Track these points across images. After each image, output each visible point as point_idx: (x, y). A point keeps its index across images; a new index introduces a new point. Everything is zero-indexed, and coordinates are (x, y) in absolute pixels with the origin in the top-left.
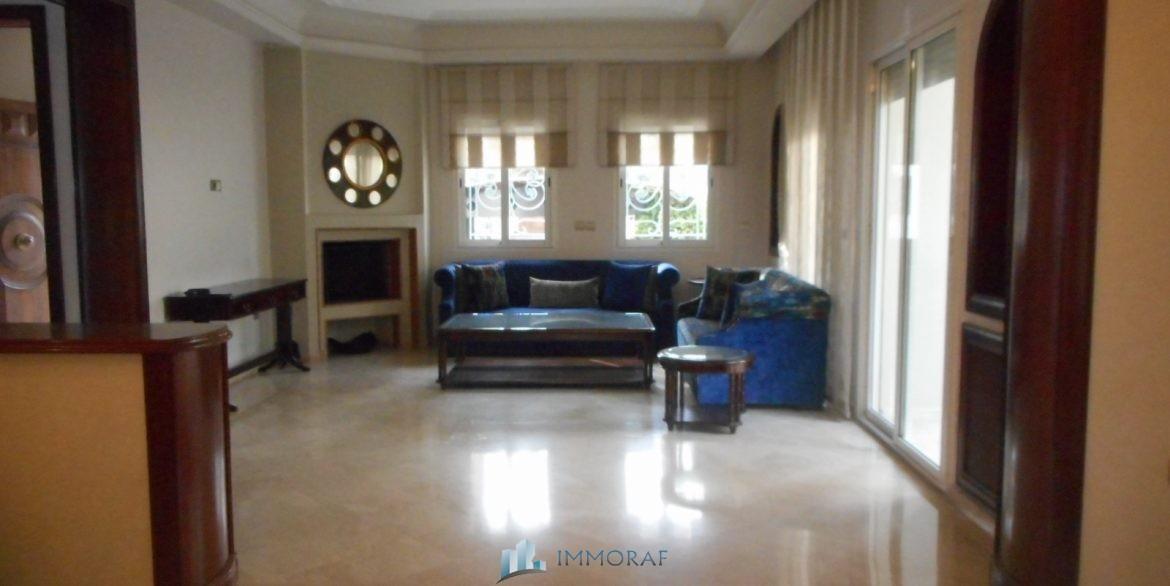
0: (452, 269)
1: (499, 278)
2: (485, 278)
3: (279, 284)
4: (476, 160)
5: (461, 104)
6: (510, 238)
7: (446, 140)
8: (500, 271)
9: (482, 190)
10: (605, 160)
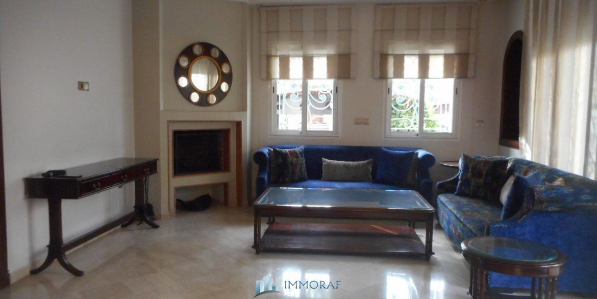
0: (266, 151)
1: (301, 159)
2: (290, 158)
3: (140, 162)
4: (285, 74)
5: (275, 34)
6: (308, 129)
7: (264, 59)
8: (301, 153)
9: (288, 96)
10: (378, 74)
